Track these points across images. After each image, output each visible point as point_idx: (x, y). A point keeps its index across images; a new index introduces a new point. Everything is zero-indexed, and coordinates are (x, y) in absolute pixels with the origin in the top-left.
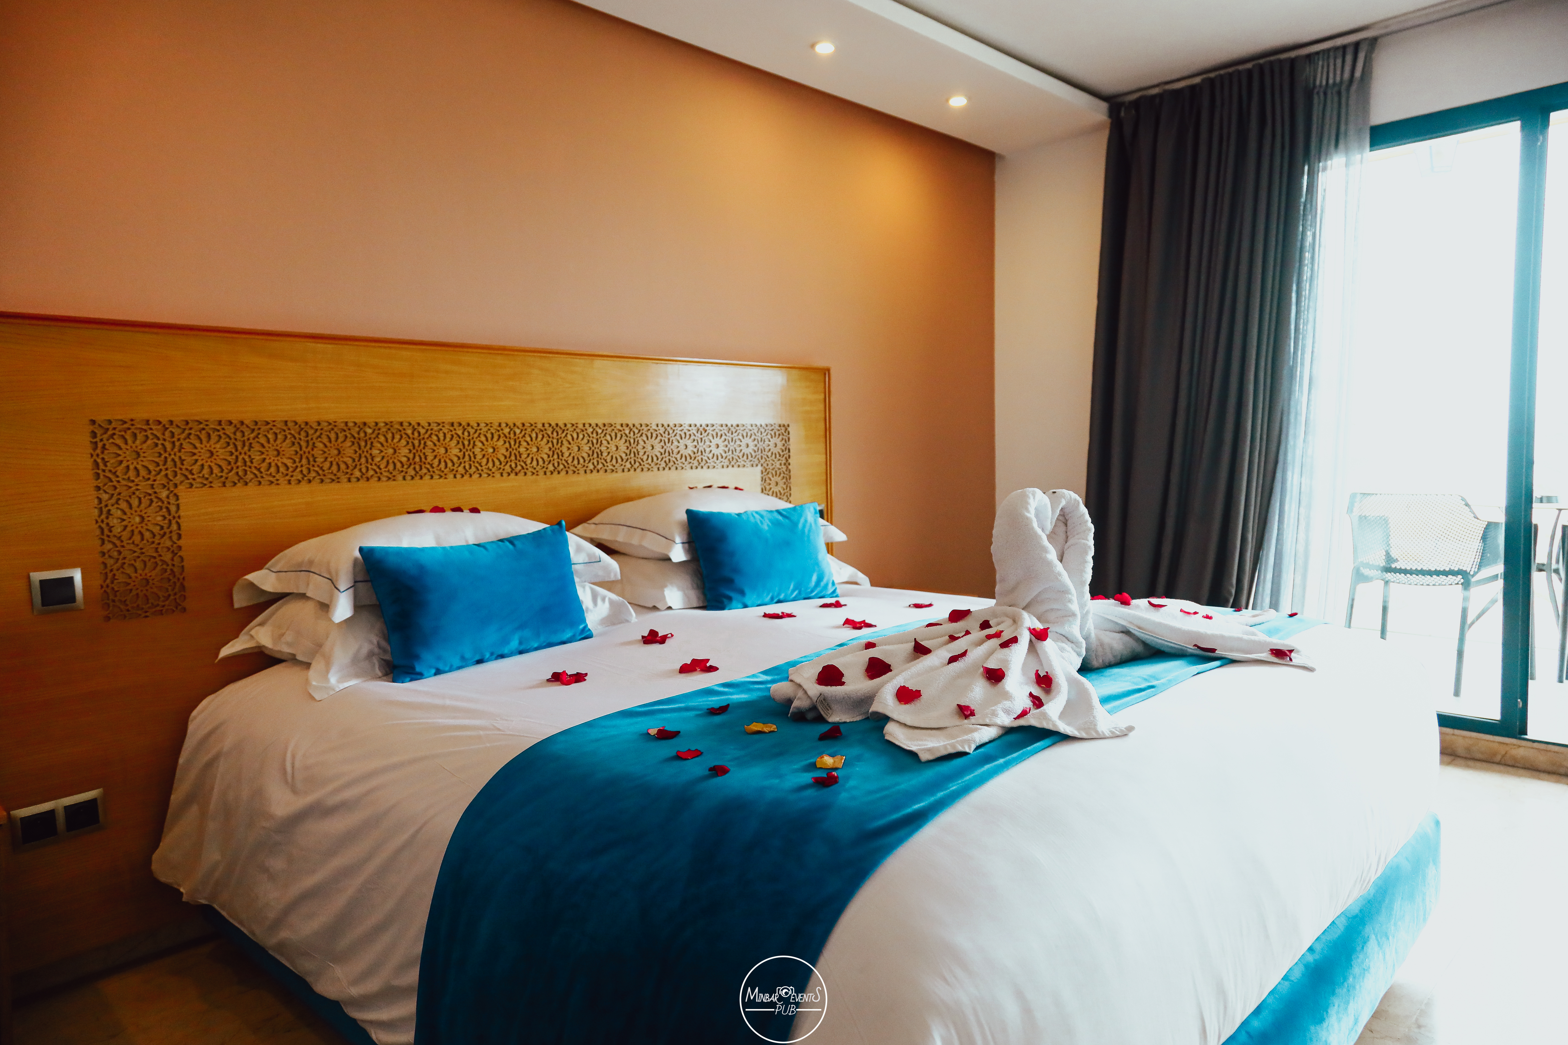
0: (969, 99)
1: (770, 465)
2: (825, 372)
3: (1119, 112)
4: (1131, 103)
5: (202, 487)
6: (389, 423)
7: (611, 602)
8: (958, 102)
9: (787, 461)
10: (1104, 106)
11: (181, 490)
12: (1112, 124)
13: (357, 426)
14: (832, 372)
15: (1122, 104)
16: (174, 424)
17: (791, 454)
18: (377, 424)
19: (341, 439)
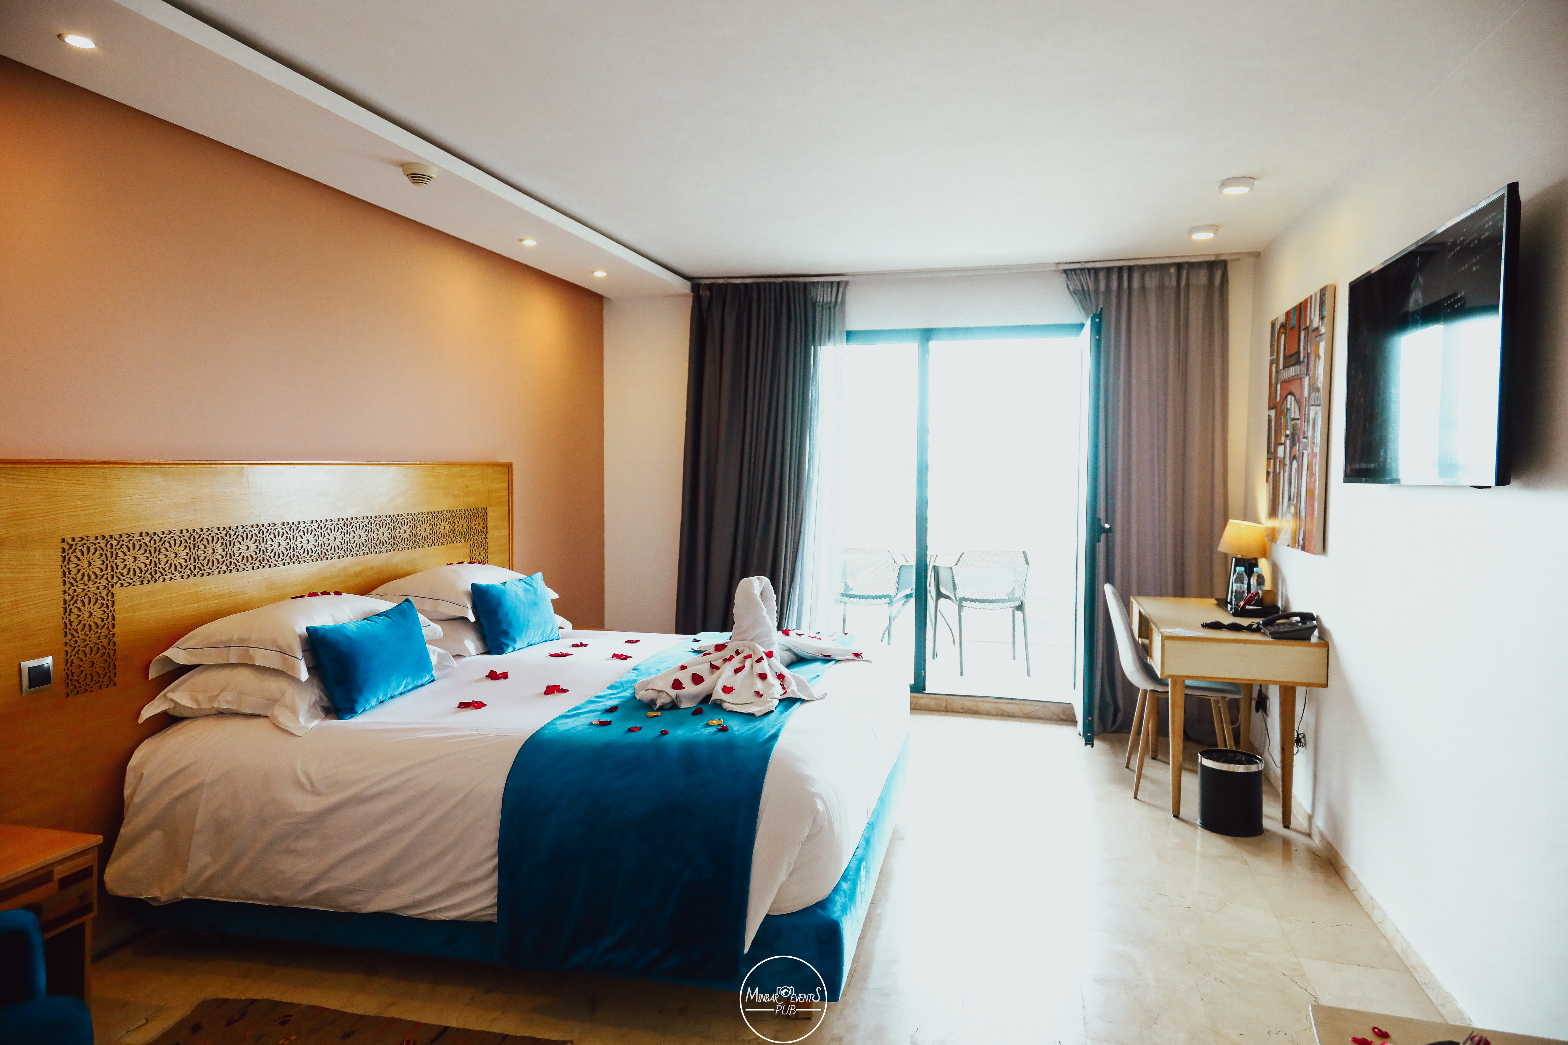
0: (608, 273)
1: (475, 539)
2: (509, 467)
3: (699, 291)
4: (705, 284)
5: (128, 586)
6: (245, 526)
7: (439, 655)
8: (600, 274)
9: (486, 535)
10: (688, 284)
11: (117, 589)
12: (694, 297)
13: (225, 530)
14: (514, 467)
15: (700, 285)
16: (113, 538)
17: (488, 530)
18: (237, 527)
19: (215, 541)
